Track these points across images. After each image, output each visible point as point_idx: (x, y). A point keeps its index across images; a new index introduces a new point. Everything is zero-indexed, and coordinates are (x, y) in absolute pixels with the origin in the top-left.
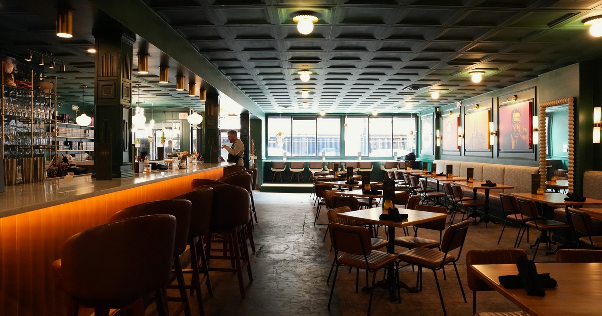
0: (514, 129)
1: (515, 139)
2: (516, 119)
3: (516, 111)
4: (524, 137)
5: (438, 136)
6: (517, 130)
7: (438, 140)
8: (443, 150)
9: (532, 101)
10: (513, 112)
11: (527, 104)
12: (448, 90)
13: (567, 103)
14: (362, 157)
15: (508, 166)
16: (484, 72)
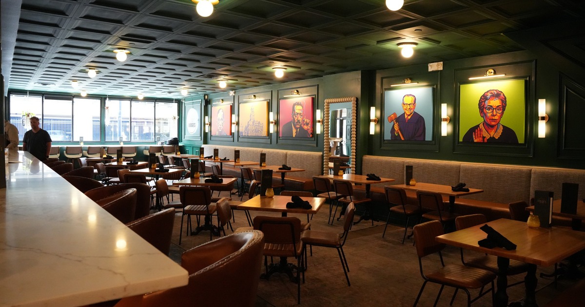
0: (296, 119)
1: (296, 128)
2: (297, 111)
3: (298, 104)
4: (305, 127)
5: (207, 122)
6: (299, 121)
7: (207, 127)
8: (211, 135)
9: (314, 97)
10: (294, 105)
11: (309, 99)
12: (237, 80)
13: (351, 101)
14: (124, 142)
15: (290, 152)
16: (286, 69)
